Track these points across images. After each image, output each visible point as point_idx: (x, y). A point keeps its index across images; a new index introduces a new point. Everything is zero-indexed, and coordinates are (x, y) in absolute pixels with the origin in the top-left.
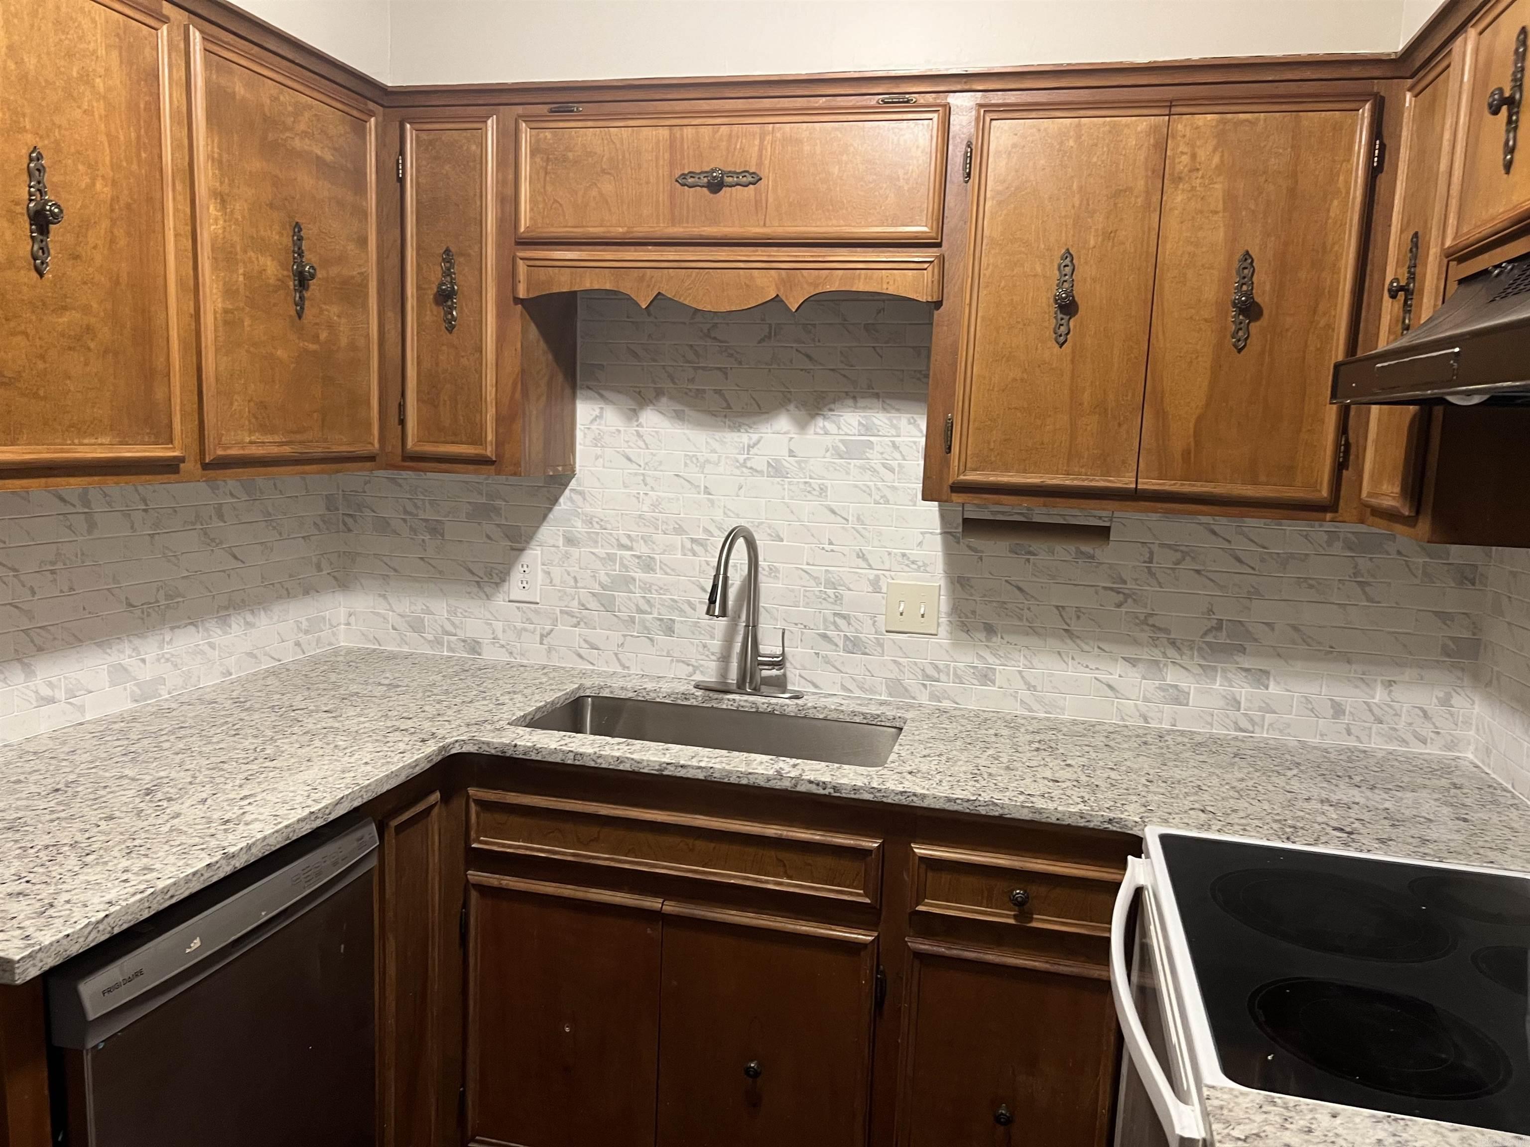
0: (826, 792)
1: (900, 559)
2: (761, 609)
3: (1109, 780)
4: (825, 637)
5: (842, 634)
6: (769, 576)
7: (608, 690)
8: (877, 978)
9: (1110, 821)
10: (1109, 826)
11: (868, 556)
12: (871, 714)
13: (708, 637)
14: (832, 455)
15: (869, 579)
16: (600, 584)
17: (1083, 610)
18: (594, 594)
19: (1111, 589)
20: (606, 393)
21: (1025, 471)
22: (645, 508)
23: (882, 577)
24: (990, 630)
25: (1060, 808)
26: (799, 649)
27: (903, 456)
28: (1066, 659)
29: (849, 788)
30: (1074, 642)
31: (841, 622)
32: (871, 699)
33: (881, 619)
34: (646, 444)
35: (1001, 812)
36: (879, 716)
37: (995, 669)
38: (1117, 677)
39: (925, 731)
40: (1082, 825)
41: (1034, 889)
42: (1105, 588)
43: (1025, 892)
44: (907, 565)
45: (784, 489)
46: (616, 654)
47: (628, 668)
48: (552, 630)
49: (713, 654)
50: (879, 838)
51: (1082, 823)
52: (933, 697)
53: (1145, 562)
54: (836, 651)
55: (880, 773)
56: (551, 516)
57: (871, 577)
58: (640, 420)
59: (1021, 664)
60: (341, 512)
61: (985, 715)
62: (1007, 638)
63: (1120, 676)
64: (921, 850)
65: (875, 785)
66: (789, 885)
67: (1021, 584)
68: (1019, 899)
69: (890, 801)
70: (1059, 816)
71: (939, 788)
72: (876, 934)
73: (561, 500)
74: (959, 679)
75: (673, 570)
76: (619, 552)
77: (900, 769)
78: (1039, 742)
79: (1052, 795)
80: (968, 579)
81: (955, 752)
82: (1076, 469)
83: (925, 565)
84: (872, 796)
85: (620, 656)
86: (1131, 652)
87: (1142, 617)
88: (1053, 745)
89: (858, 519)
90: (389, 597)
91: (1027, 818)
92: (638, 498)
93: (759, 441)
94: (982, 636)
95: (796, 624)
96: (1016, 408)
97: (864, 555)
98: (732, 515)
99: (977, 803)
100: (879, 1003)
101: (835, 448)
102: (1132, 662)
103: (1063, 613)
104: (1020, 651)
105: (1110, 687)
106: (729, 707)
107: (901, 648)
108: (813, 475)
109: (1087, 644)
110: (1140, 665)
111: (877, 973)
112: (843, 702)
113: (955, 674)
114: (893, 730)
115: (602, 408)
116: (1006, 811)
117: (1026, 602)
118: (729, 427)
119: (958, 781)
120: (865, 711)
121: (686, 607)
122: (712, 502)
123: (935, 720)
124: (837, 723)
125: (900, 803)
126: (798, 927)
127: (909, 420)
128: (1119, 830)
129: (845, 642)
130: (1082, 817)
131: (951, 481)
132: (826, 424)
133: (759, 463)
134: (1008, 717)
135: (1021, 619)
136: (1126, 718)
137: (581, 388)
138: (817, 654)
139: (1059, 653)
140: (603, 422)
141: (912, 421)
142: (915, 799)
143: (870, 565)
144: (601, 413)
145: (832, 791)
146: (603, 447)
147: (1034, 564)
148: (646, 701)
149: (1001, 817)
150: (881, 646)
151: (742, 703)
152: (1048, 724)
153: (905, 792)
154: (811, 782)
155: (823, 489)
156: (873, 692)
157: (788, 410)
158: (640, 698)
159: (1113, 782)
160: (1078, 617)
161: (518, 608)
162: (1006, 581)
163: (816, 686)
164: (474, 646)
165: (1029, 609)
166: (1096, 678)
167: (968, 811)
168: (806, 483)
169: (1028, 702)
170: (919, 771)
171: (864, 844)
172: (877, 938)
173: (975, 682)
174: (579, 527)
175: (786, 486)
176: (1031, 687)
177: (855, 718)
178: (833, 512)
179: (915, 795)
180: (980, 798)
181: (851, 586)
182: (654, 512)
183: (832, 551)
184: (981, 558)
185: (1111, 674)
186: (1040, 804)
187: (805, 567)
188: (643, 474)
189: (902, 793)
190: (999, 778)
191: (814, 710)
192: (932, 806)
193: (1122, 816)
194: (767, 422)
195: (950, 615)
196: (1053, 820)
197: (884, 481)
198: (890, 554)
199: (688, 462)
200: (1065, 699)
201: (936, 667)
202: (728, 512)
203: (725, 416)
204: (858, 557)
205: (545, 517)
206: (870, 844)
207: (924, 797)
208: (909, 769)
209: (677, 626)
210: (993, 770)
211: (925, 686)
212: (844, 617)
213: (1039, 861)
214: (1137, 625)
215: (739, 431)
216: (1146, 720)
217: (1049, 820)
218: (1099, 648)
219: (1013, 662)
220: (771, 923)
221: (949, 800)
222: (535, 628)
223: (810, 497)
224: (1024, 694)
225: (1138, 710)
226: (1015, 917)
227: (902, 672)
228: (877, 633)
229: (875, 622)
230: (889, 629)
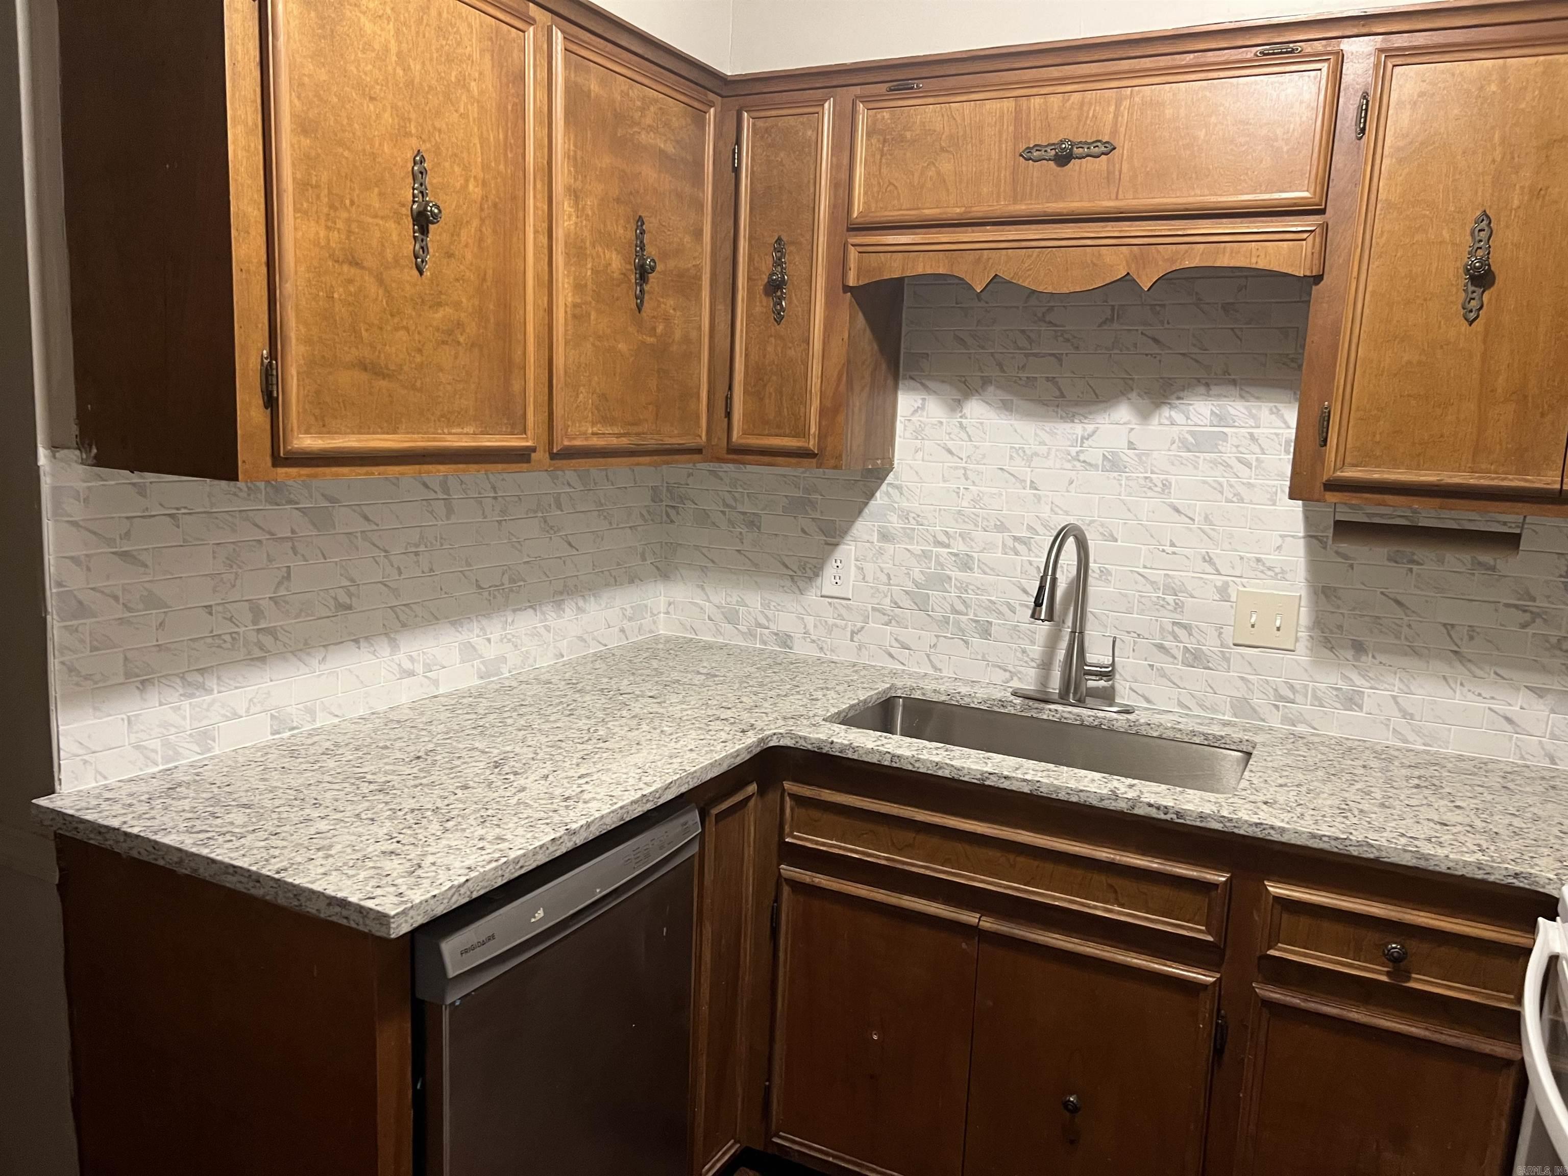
0: (1168, 817)
1: (1254, 565)
2: (1089, 616)
3: (1511, 828)
4: (1161, 647)
5: (1181, 645)
6: (1100, 579)
7: (919, 692)
8: (1217, 1024)
9: (1516, 876)
10: (1514, 881)
11: (1216, 559)
12: (1214, 736)
13: (1028, 642)
14: (1179, 447)
15: (1215, 586)
16: (914, 581)
17: (1478, 630)
18: (907, 592)
19: (1516, 607)
20: (928, 383)
21: (1418, 467)
22: (965, 504)
23: (1231, 584)
24: (1359, 648)
25: (1451, 856)
26: (1131, 660)
27: (1262, 449)
28: (1453, 686)
29: (1194, 815)
30: (1463, 665)
31: (1182, 633)
32: (1212, 719)
33: (1228, 631)
34: (969, 436)
35: (1377, 854)
36: (1222, 737)
37: (1363, 692)
38: (1518, 708)
39: (1279, 757)
40: (1480, 877)
41: (1414, 945)
42: (1507, 605)
43: (1403, 947)
44: (1262, 572)
45: (1121, 485)
46: (928, 656)
47: (940, 670)
48: (863, 628)
49: (1032, 660)
50: (1227, 872)
51: (1480, 875)
52: (1285, 720)
53: (1561, 576)
54: (1173, 663)
55: (1230, 801)
56: (866, 510)
57: (1219, 584)
58: (965, 411)
59: (1396, 689)
60: (664, 503)
61: (1349, 743)
62: (1381, 658)
63: (1522, 708)
64: (1275, 889)
65: (1225, 813)
66: (1119, 913)
67: (1399, 597)
68: (1395, 954)
69: (1242, 832)
70: (1451, 864)
71: (1302, 822)
72: (1218, 975)
73: (878, 494)
74: (1319, 701)
75: (992, 569)
76: (934, 549)
77: (1252, 798)
78: (1419, 778)
79: (1441, 840)
80: (1335, 589)
81: (1316, 783)
82: (1483, 466)
83: (1283, 572)
84: (1222, 825)
85: (932, 657)
86: (1538, 680)
87: (1554, 640)
88: (1437, 783)
89: (1206, 518)
90: (707, 589)
91: (1410, 864)
92: (958, 493)
93: (1094, 432)
94: (1350, 654)
95: (1128, 632)
96: (1409, 396)
97: (1211, 559)
98: (1060, 512)
99: (1347, 843)
100: (1219, 1052)
101: (1183, 441)
102: (1540, 693)
103: (1452, 633)
104: (1395, 673)
105: (1508, 720)
106: (1051, 718)
107: (1250, 663)
108: (1155, 469)
109: (1481, 669)
110: (1549, 696)
111: (1218, 1018)
112: (1180, 720)
113: (1315, 696)
114: (1239, 754)
115: (924, 399)
116: (1384, 854)
117: (1406, 618)
118: (1062, 418)
119: (1324, 816)
120: (1206, 731)
121: (1004, 609)
122: (1039, 498)
123: (1290, 746)
124: (1173, 742)
125: (1254, 835)
126: (1129, 959)
127: (1271, 410)
128: (1528, 887)
129: (1184, 654)
130: (1479, 868)
131: (1325, 478)
132: (1173, 413)
133: (1094, 455)
134: (1378, 748)
135: (1398, 637)
136: (1527, 756)
137: (904, 378)
138: (1151, 666)
139: (1444, 678)
140: (925, 414)
141: (1274, 410)
142: (1272, 832)
143: (1217, 570)
144: (923, 405)
145: (1174, 817)
146: (923, 439)
147: (1419, 575)
148: (960, 706)
149: (1376, 861)
150: (1228, 660)
151: (1066, 715)
152: (1427, 757)
153: (1261, 824)
154: (1150, 805)
155: (1166, 486)
156: (1215, 711)
157: (1129, 399)
158: (953, 703)
159: (1516, 830)
160: (1471, 638)
161: (830, 604)
162: (1382, 593)
163: (1148, 701)
164: (785, 640)
165: (1409, 626)
166: (1490, 709)
167: (1335, 850)
168: (1146, 478)
169: (1403, 732)
170: (1275, 802)
171: (1208, 876)
172: (1219, 980)
173: (1338, 705)
174: (895, 522)
175: (1123, 482)
176: (1405, 714)
177: (1195, 738)
178: (1177, 511)
179: (1272, 827)
180: (1351, 837)
181: (1195, 593)
182: (975, 508)
183: (1174, 553)
184: (1352, 566)
185: (1510, 705)
186: (1427, 849)
187: (1141, 570)
188: (965, 468)
189: (1257, 824)
190: (1373, 816)
191: (1148, 727)
192: (1293, 842)
193: (1533, 871)
194: (1105, 412)
195: (1310, 629)
196: (1443, 869)
197: (1238, 477)
198: (1242, 558)
199: (1014, 455)
200: (1450, 730)
201: (1292, 687)
202: (1056, 509)
203: (1058, 406)
204: (1205, 561)
205: (860, 512)
206: (1216, 878)
207: (1283, 830)
208: (1264, 799)
209: (993, 629)
210: (1365, 806)
211: (1277, 707)
212: (1185, 627)
213: (1422, 914)
214: (1547, 649)
215: (1073, 422)
216: (1553, 761)
217: (1437, 869)
218: (1496, 673)
219: (1387, 687)
220: (1098, 952)
221: (1314, 836)
222: (846, 625)
223: (1150, 494)
224: (1398, 721)
225: (1543, 749)
226: (1388, 974)
227: (1250, 689)
228: (1222, 646)
229: (1220, 633)
230: (1236, 642)
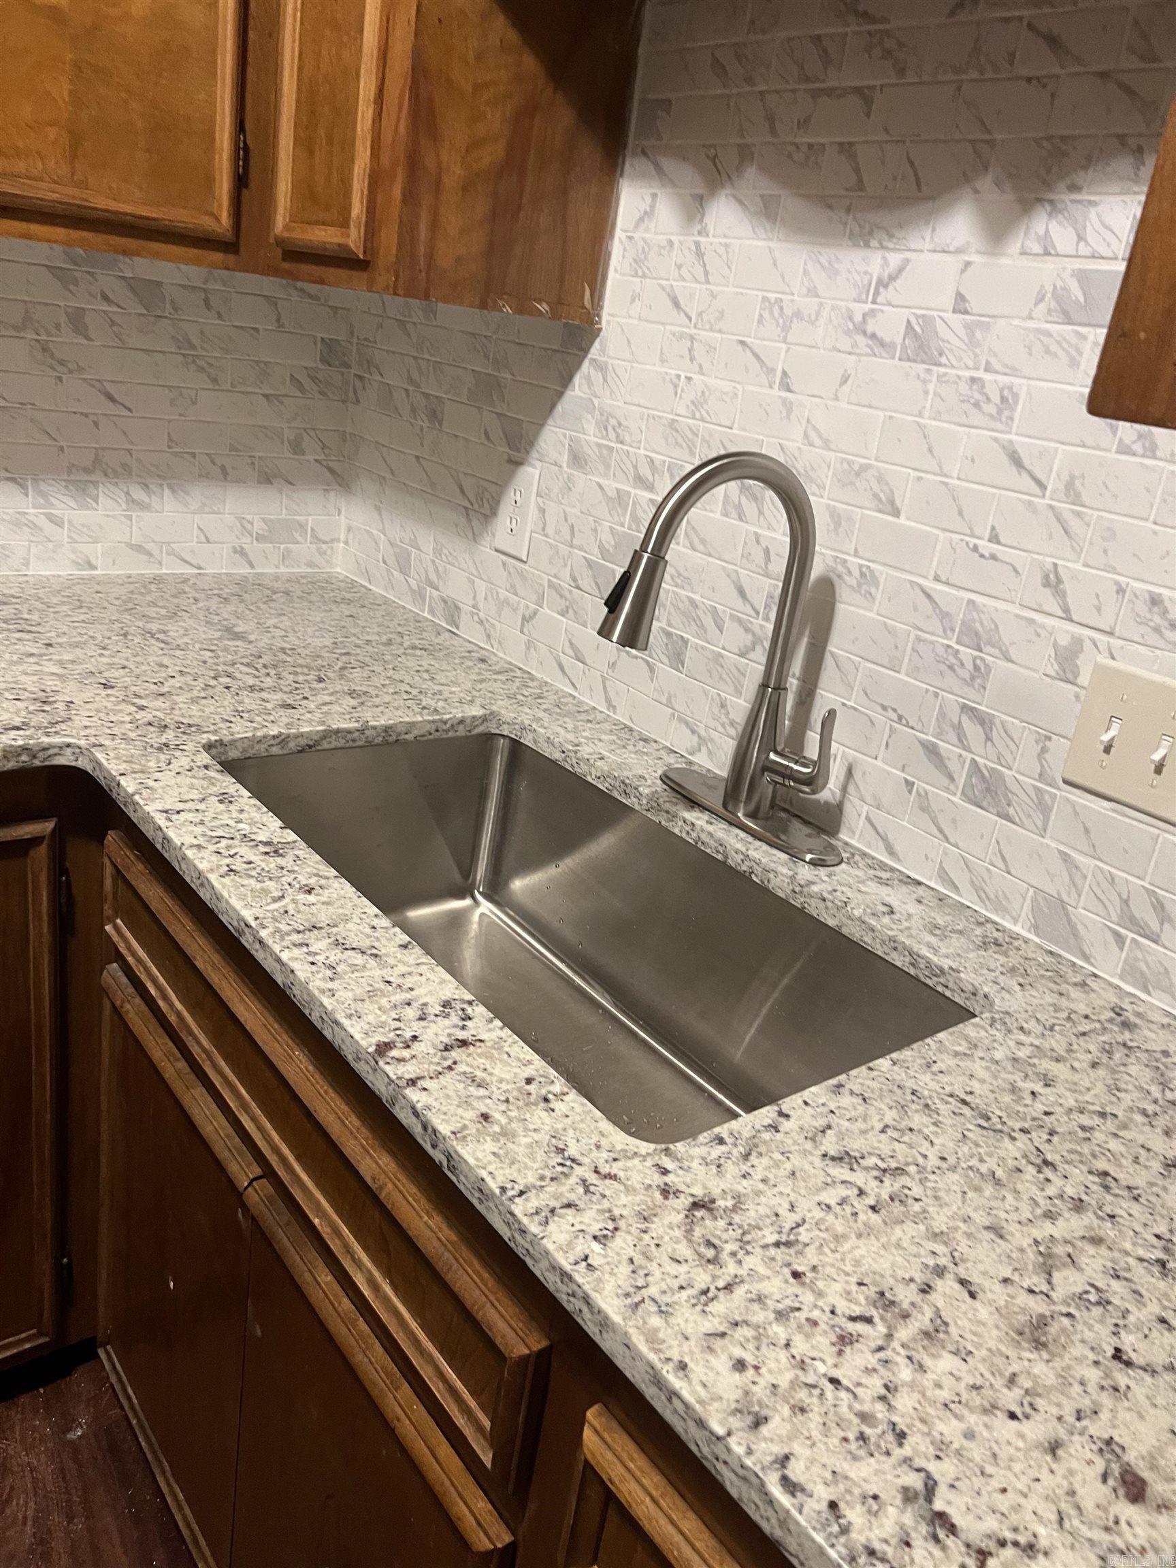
1: (1142, 608)
2: (828, 660)
4: (932, 751)
5: (970, 756)
6: (857, 589)
11: (1068, 585)
14: (1049, 311)
15: (1055, 646)
16: (602, 548)
20: (665, 163)
23: (1087, 645)
26: (879, 763)
31: (973, 731)
33: (1058, 747)
34: (706, 273)
39: (976, 1068)
44: (1157, 630)
45: (926, 393)
46: (604, 679)
52: (1131, 971)
54: (947, 790)
56: (559, 408)
57: (1064, 641)
58: (706, 220)
60: (353, 371)
73: (577, 379)
76: (633, 491)
85: (608, 683)
89: (1070, 485)
92: (676, 386)
93: (900, 271)
95: (884, 708)
97: (1059, 581)
98: (818, 442)
101: (1060, 295)
107: (1087, 831)
108: (993, 360)
115: (654, 196)
118: (851, 234)
121: (708, 621)
122: (788, 406)
123: (1056, 1043)
129: (969, 776)
132: (1054, 227)
133: (890, 325)
137: (634, 154)
138: (910, 785)
140: (652, 226)
143: (1066, 610)
144: (652, 207)
146: (644, 276)
150: (1046, 811)
155: (1007, 400)
156: (1000, 908)
157: (977, 192)
163: (891, 852)
164: (452, 611)
168: (973, 380)
174: (591, 435)
175: (931, 387)
178: (1017, 461)
181: (1013, 654)
182: (694, 418)
183: (994, 557)
187: (929, 584)
188: (692, 338)
194: (927, 223)
198: (1121, 590)
199: (766, 315)
202: (812, 434)
203: (848, 210)
204: (1047, 584)
205: (553, 406)
209: (689, 653)
211: (1120, 939)
212: (984, 721)
215: (867, 245)
222: (519, 603)
223: (976, 418)
227: (1075, 885)
228: (1041, 776)
229: (1044, 750)
230: (1071, 777)
